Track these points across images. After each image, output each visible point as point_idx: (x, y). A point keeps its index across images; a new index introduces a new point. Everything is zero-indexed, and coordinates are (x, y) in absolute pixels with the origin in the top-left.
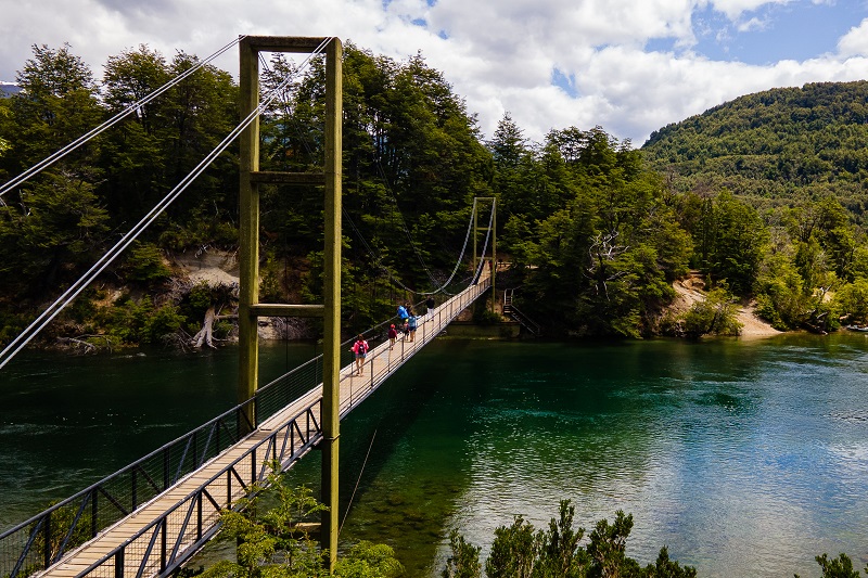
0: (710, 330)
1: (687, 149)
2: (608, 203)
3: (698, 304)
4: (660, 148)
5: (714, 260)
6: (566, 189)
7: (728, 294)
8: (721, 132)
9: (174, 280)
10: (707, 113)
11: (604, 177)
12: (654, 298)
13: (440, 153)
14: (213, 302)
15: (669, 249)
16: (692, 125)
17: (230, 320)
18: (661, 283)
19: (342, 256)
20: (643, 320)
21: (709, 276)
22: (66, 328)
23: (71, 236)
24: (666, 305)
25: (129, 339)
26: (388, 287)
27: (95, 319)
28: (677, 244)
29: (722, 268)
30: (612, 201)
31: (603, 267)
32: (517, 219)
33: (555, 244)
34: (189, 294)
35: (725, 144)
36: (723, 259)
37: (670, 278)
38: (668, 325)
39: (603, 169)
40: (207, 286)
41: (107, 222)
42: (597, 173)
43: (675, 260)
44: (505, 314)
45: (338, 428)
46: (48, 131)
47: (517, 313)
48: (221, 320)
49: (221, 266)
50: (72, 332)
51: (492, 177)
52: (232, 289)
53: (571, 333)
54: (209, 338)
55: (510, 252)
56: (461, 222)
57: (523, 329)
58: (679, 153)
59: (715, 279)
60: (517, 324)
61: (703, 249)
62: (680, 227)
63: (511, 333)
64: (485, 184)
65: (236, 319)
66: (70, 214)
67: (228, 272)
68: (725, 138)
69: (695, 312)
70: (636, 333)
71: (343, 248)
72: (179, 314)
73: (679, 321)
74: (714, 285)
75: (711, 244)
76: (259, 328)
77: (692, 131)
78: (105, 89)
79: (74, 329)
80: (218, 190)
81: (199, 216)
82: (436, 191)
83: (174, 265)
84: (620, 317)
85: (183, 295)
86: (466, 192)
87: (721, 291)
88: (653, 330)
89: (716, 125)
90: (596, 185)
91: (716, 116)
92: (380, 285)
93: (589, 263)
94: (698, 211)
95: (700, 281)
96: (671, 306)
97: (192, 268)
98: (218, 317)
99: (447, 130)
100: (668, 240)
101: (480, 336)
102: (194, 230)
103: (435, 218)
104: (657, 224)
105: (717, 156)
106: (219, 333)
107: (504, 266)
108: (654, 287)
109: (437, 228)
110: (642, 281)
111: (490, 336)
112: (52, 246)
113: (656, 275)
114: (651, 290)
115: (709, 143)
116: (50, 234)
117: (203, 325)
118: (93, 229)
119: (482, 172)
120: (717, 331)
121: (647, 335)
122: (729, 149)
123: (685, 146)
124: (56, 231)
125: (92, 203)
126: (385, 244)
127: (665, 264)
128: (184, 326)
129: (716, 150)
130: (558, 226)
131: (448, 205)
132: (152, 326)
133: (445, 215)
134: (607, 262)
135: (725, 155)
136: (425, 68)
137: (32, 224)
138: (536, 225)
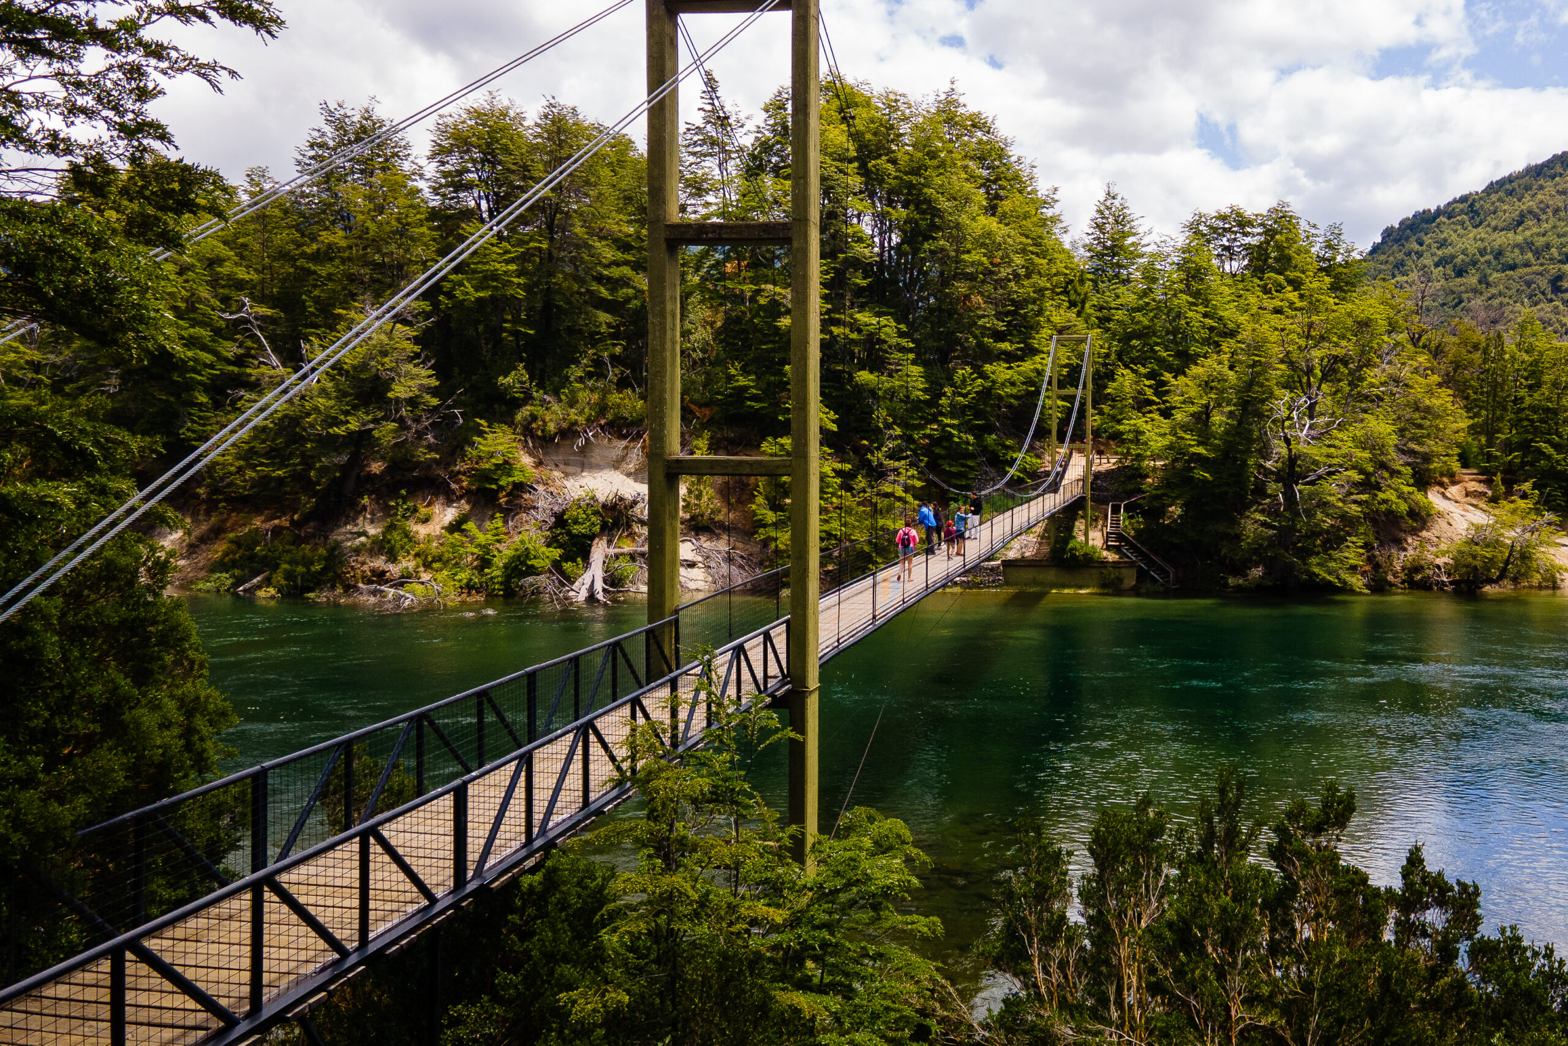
0: (1501, 577)
1: (1453, 257)
2: (1302, 342)
3: (1478, 528)
4: (1400, 256)
5: (1508, 447)
6: (1220, 319)
7: (1538, 512)
8: (1520, 223)
9: (541, 488)
10: (1493, 188)
11: (1293, 296)
12: (1392, 516)
13: (990, 256)
14: (604, 527)
15: (1420, 427)
16: (1462, 212)
17: (632, 557)
18: (1406, 489)
19: (821, 444)
20: (1370, 560)
21: (1498, 478)
22: (373, 571)
23: (380, 414)
24: (1414, 532)
25: (469, 587)
26: (900, 499)
27: (417, 555)
28: (1438, 416)
29: (1523, 464)
30: (1308, 337)
31: (1292, 460)
32: (1132, 376)
33: (1202, 418)
34: (564, 512)
35: (1529, 245)
36: (1525, 446)
37: (1423, 480)
38: (1418, 569)
39: (1290, 282)
40: (593, 498)
41: (434, 392)
42: (1280, 288)
43: (1432, 445)
44: (1108, 548)
45: (817, 674)
46: (343, 243)
47: (1132, 547)
48: (617, 556)
49: (616, 465)
50: (380, 576)
51: (1083, 302)
52: (635, 503)
53: (1231, 581)
54: (599, 585)
55: (1117, 437)
56: (1029, 382)
57: (1142, 575)
58: (1437, 265)
59: (1509, 483)
60: (1132, 565)
61: (1487, 430)
62: (1440, 385)
63: (1120, 580)
64: (1072, 315)
65: (642, 555)
66: (377, 377)
67: (629, 475)
68: (1528, 233)
69: (1473, 542)
70: (1357, 582)
71: (823, 430)
72: (548, 546)
73: (1440, 561)
74: (1509, 493)
75: (1501, 419)
76: (683, 571)
77: (1462, 223)
78: (431, 169)
79: (384, 573)
80: (613, 336)
81: (580, 380)
82: (984, 327)
83: (539, 464)
84: (1325, 551)
85: (555, 515)
86: (1037, 327)
87: (1522, 504)
88: (1390, 578)
89: (1510, 209)
90: (1278, 311)
91: (1510, 193)
92: (887, 495)
93: (1265, 452)
94: (1477, 356)
95: (1481, 488)
96: (1424, 534)
97: (570, 469)
98: (612, 551)
99: (1003, 219)
100: (1417, 409)
101: (1064, 586)
102: (572, 403)
103: (983, 376)
104: (1396, 381)
105: (1513, 267)
106: (614, 581)
107: (1106, 464)
108: (1391, 495)
109: (986, 394)
110: (1369, 485)
111: (1081, 587)
112: (351, 433)
113: (1394, 473)
114: (1385, 501)
115: (1496, 245)
116: (347, 413)
117: (587, 564)
118: (413, 402)
119: (1066, 292)
120: (1515, 580)
121: (1379, 586)
122: (1537, 254)
123: (1449, 251)
124: (355, 407)
125: (410, 359)
126: (894, 423)
127: (1412, 453)
128: (557, 565)
129: (1510, 257)
130: (1207, 386)
131: (1005, 353)
132: (506, 567)
133: (999, 371)
134: (1303, 448)
135: (1527, 265)
136: (961, 110)
137: (319, 395)
138: (1164, 383)
